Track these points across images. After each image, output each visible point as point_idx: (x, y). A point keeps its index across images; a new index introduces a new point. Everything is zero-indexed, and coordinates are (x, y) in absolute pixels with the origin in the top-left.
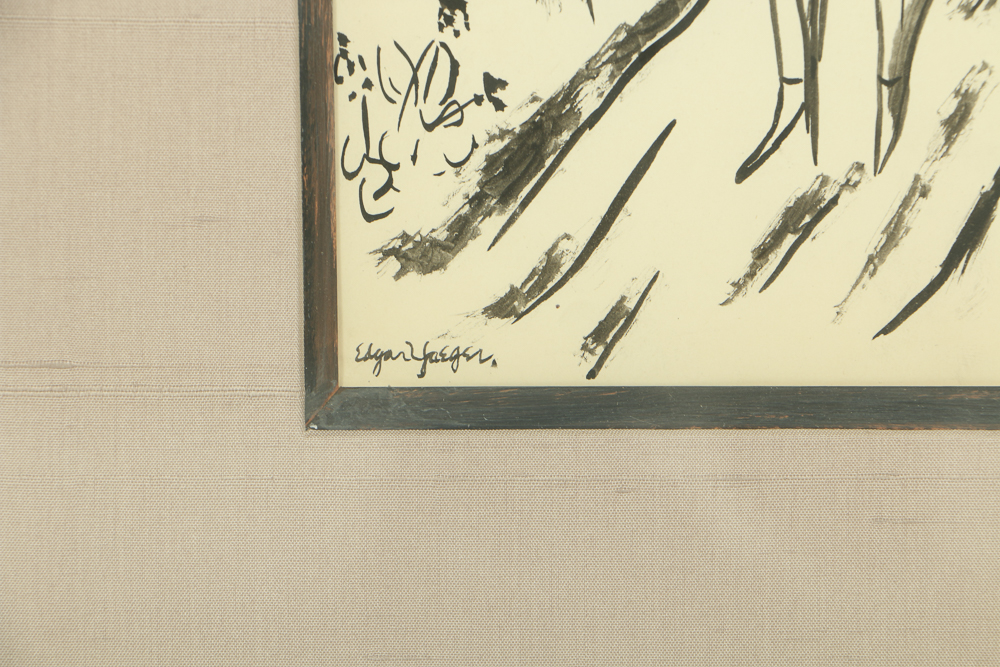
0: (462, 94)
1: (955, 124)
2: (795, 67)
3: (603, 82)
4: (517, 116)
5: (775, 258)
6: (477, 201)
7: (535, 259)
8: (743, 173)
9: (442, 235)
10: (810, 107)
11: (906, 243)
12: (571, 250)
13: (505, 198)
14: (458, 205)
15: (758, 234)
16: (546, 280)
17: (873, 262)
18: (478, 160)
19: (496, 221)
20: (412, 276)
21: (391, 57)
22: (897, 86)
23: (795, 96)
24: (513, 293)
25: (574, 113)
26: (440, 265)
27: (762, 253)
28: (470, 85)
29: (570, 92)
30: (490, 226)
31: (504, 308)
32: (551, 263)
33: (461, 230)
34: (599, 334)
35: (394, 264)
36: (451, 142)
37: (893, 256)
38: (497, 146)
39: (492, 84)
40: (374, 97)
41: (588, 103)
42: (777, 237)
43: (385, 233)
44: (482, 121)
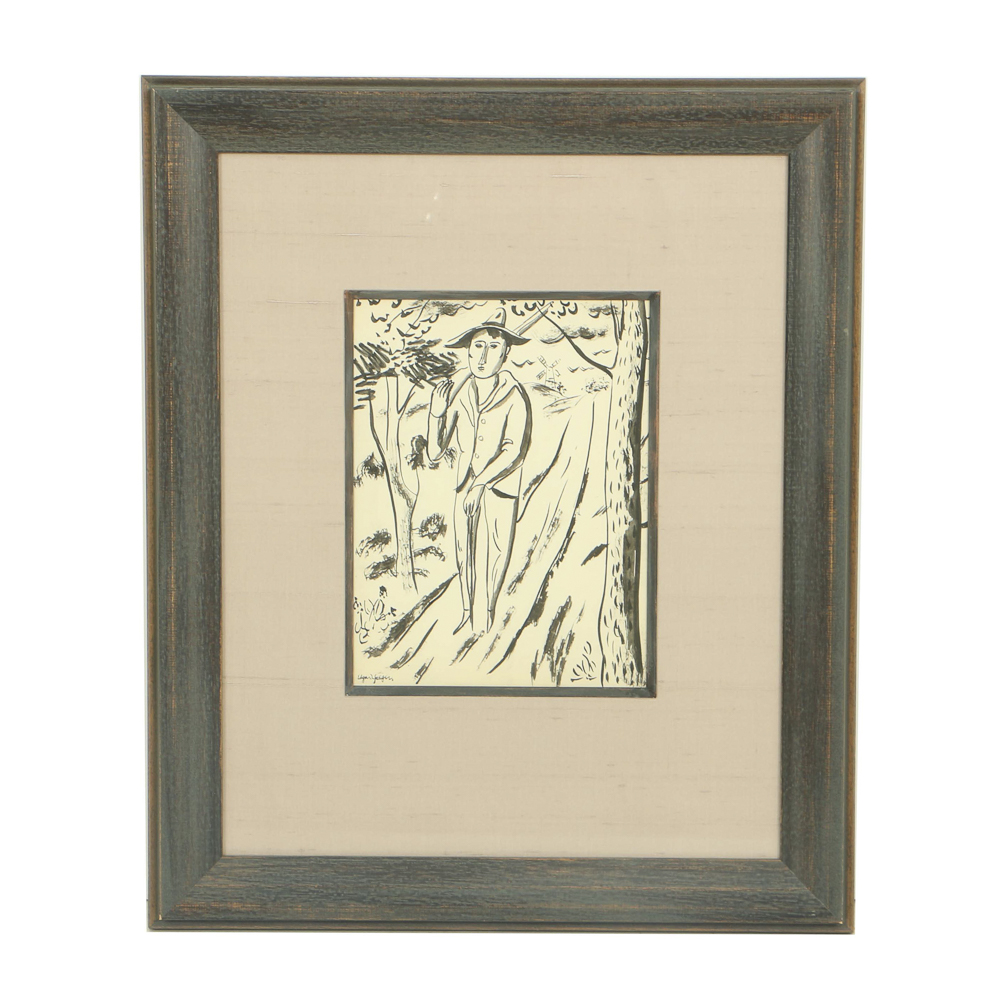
0: (385, 612)
1: (506, 621)
2: (468, 607)
3: (420, 610)
4: (399, 618)
5: (463, 654)
6: (389, 639)
7: (403, 654)
8: (455, 633)
9: (380, 648)
10: (471, 616)
11: (495, 650)
12: (412, 651)
13: (396, 638)
14: (384, 640)
15: (459, 648)
16: (406, 658)
17: (487, 655)
18: (389, 629)
19: (394, 644)
20: (372, 658)
21: (368, 603)
22: (492, 612)
23: (468, 614)
24: (398, 662)
25: (413, 617)
26: (379, 655)
27: (459, 653)
28: (387, 610)
29: (412, 612)
30: (392, 645)
31: (395, 666)
32: (407, 655)
33: (385, 646)
34: (419, 673)
35: (368, 655)
36: (382, 624)
37: (491, 654)
38: (394, 625)
39: (393, 610)
40: (363, 613)
41: (416, 615)
42: (463, 649)
43: (366, 647)
44: (390, 619)
